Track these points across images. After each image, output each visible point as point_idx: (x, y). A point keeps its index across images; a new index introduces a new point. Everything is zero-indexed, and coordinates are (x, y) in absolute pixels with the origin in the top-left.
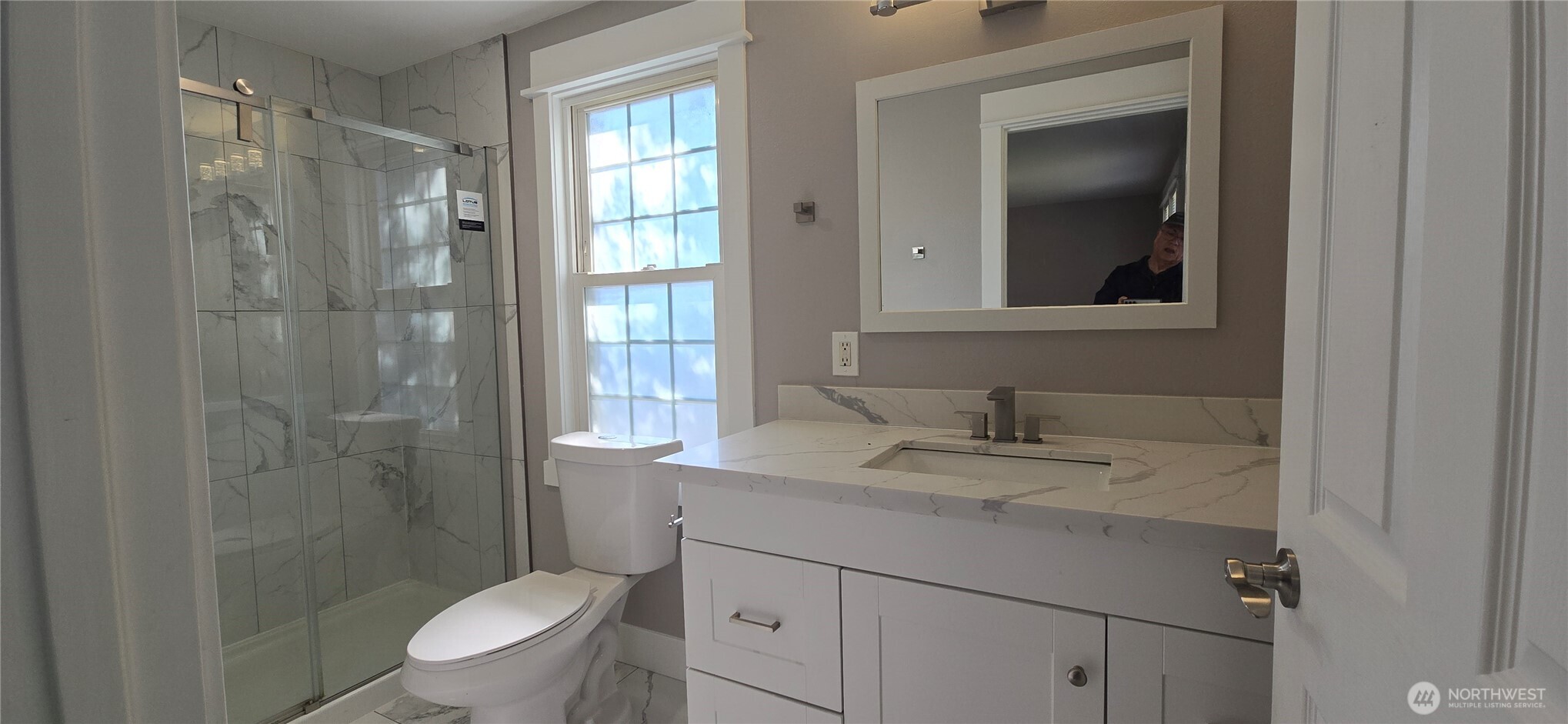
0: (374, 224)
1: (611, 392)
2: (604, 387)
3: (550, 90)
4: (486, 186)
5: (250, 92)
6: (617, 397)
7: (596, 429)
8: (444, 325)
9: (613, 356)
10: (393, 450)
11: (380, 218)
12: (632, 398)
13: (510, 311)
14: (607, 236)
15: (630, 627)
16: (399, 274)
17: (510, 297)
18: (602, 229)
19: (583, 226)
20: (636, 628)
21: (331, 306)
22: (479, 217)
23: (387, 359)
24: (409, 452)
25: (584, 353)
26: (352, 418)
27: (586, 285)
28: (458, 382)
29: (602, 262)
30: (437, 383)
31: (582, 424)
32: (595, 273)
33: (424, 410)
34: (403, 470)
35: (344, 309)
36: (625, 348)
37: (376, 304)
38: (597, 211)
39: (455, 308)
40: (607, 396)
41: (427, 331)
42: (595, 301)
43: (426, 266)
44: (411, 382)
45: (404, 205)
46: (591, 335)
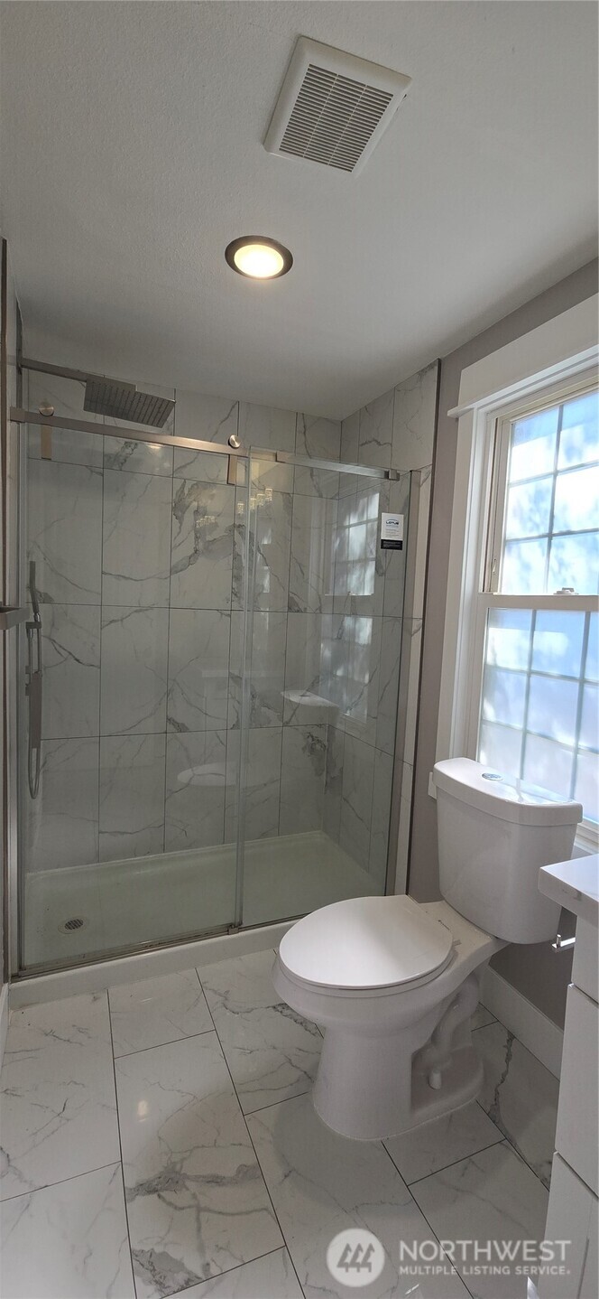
0: (328, 543)
1: (503, 721)
2: (497, 715)
3: (476, 405)
4: (408, 509)
5: (237, 445)
6: (508, 727)
7: (483, 756)
8: (365, 629)
9: (510, 685)
10: (320, 726)
11: (333, 537)
12: (526, 733)
13: (417, 624)
14: (519, 556)
15: (494, 973)
16: (341, 583)
17: (418, 611)
18: (514, 548)
19: (495, 544)
20: (501, 979)
21: (290, 608)
22: (399, 538)
23: (326, 652)
24: (331, 729)
25: (481, 677)
26: (295, 698)
27: (492, 605)
28: (370, 681)
29: (510, 584)
30: (356, 678)
31: (470, 752)
32: (503, 594)
33: (345, 697)
34: (326, 743)
35: (298, 611)
36: (525, 678)
37: (320, 608)
38: (512, 528)
39: (374, 617)
40: (498, 724)
41: (354, 634)
42: (498, 622)
43: (359, 578)
44: (340, 673)
45: (349, 526)
46: (490, 660)
